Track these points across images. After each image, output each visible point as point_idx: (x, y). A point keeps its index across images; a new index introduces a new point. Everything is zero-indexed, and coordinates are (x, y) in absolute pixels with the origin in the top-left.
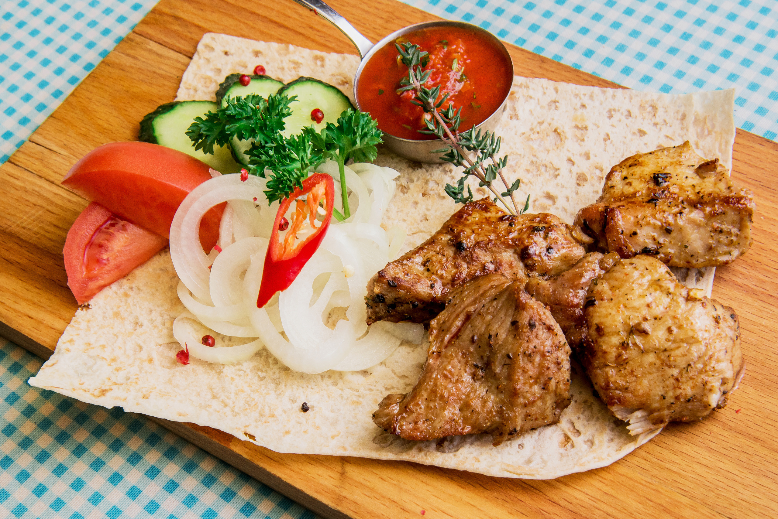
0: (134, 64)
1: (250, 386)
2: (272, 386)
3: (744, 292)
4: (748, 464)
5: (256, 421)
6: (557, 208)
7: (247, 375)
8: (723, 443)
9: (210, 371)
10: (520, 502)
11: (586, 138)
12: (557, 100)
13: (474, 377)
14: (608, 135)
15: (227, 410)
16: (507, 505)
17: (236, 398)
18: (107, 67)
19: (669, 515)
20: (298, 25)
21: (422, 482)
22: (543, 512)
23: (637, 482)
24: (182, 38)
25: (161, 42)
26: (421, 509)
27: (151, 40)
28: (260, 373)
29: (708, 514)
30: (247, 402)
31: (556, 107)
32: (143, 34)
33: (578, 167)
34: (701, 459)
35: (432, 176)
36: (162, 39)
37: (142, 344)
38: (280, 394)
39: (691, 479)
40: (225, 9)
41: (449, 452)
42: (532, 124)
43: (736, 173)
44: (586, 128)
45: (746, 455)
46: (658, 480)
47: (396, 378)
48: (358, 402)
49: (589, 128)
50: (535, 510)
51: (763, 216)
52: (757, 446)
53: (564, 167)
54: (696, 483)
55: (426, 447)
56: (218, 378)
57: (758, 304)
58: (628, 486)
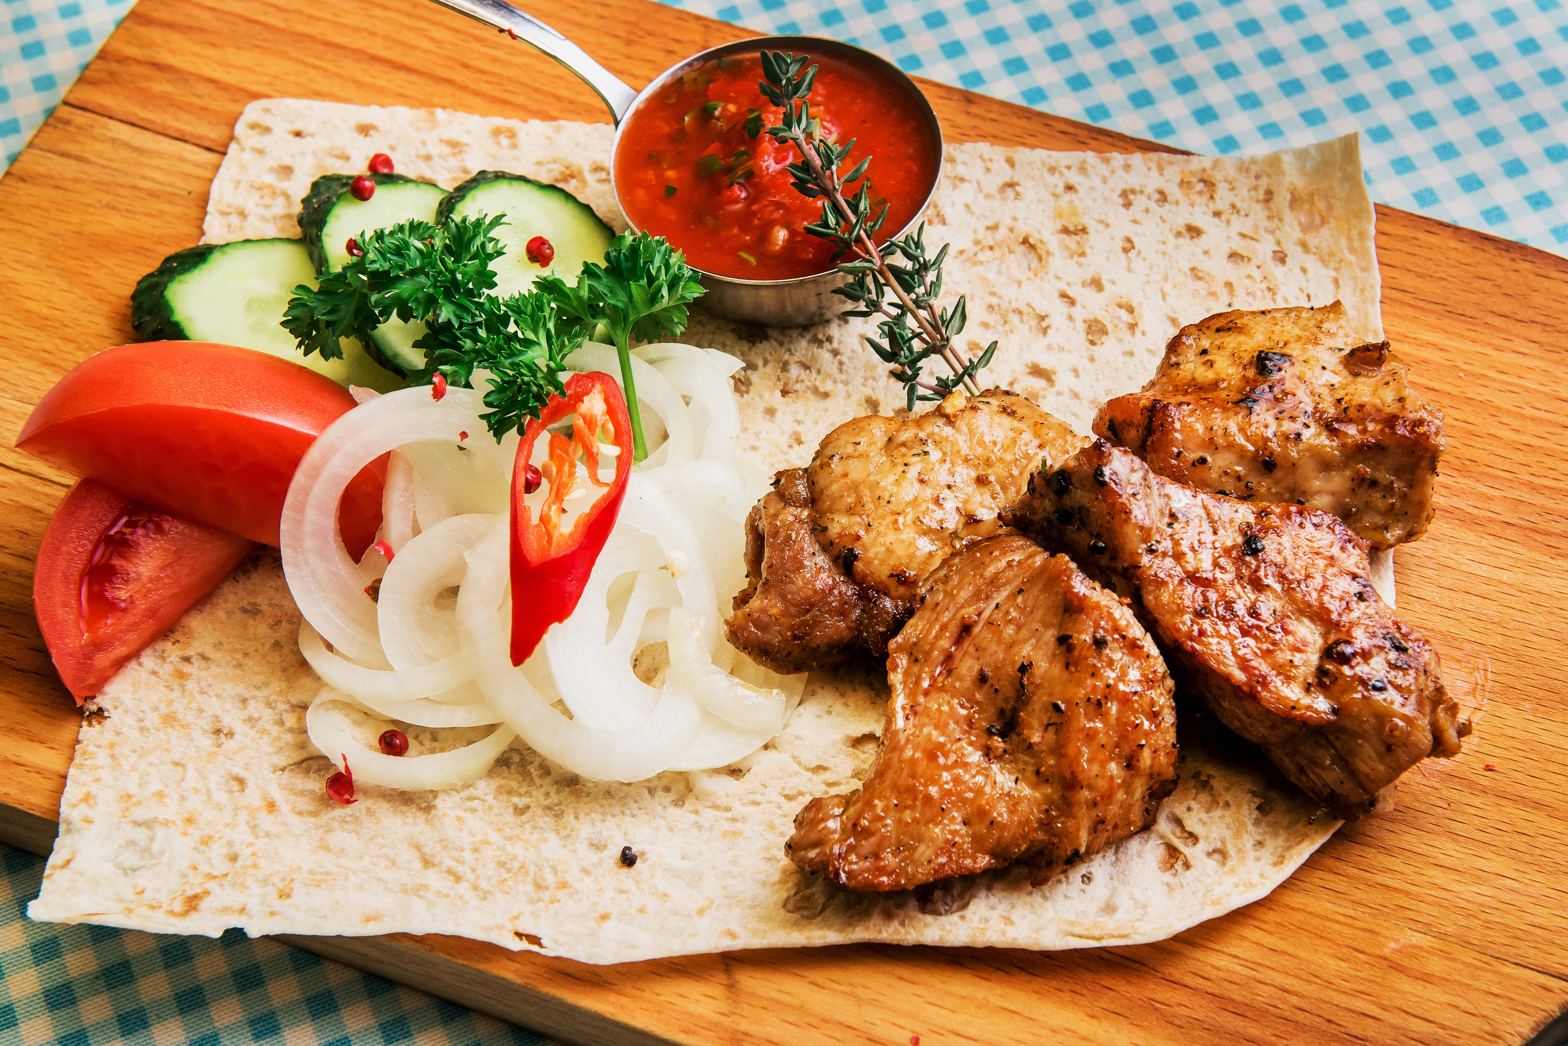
0: (83, 172)
1: (500, 830)
2: (546, 821)
3: (1457, 522)
4: (1532, 855)
5: (532, 902)
6: (1059, 394)
7: (491, 808)
8: (1476, 821)
9: (404, 808)
10: (1107, 991)
11: (1087, 250)
12: (1015, 180)
13: (988, 752)
14: (1129, 240)
15: (463, 888)
16: (1083, 1001)
17: (477, 860)
18: (21, 185)
19: (1401, 975)
20: (436, 64)
21: (901, 978)
22: (1157, 1005)
23: (1328, 919)
24: (181, 108)
25: (135, 121)
26: (910, 1035)
27: (111, 118)
28: (515, 800)
29: (1475, 962)
30: (502, 865)
31: (1018, 194)
32: (90, 107)
33: (1084, 307)
34: (1441, 856)
35: (792, 354)
36: (136, 115)
37: (243, 774)
38: (568, 836)
39: (1430, 898)
40: (266, 40)
41: (946, 912)
42: (975, 232)
43: (1393, 291)
44: (1084, 230)
45: (1524, 838)
46: (1368, 910)
47: (804, 772)
48: (735, 833)
49: (1090, 230)
50: (1140, 1002)
51: (1462, 370)
52: (1540, 818)
53: (1057, 310)
54: (1441, 906)
55: (899, 906)
56: (428, 821)
57: (1487, 542)
58: (1311, 928)
